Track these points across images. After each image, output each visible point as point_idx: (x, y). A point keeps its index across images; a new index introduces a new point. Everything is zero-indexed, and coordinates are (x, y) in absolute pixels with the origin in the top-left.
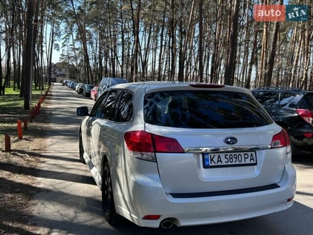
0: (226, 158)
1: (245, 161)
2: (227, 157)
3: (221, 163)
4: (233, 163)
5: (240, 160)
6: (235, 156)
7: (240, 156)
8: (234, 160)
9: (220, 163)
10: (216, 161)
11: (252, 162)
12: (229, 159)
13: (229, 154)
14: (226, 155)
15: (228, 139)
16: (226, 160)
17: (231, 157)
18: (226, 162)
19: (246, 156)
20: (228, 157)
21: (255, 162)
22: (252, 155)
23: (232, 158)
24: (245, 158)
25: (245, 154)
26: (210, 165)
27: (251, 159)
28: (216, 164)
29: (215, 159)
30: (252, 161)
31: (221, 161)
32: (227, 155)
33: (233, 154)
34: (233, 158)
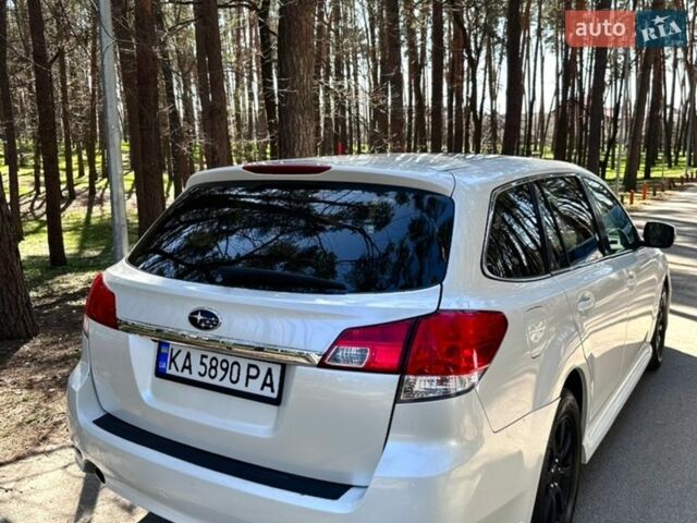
0: (202, 363)
1: (247, 385)
2: (204, 360)
3: (191, 373)
4: (216, 382)
5: (234, 379)
6: (225, 365)
7: (236, 367)
8: (221, 373)
9: (186, 374)
10: (180, 366)
11: (267, 392)
12: (209, 367)
13: (211, 355)
14: (203, 356)
15: (196, 313)
16: (202, 370)
17: (214, 363)
18: (200, 373)
19: (253, 372)
20: (207, 361)
21: (274, 395)
22: (269, 372)
23: (215, 368)
24: (249, 377)
25: (250, 366)
26: (168, 372)
27: (265, 384)
28: (179, 374)
29: (180, 361)
30: (267, 389)
31: (189, 368)
32: (206, 357)
33: (220, 358)
34: (219, 368)
